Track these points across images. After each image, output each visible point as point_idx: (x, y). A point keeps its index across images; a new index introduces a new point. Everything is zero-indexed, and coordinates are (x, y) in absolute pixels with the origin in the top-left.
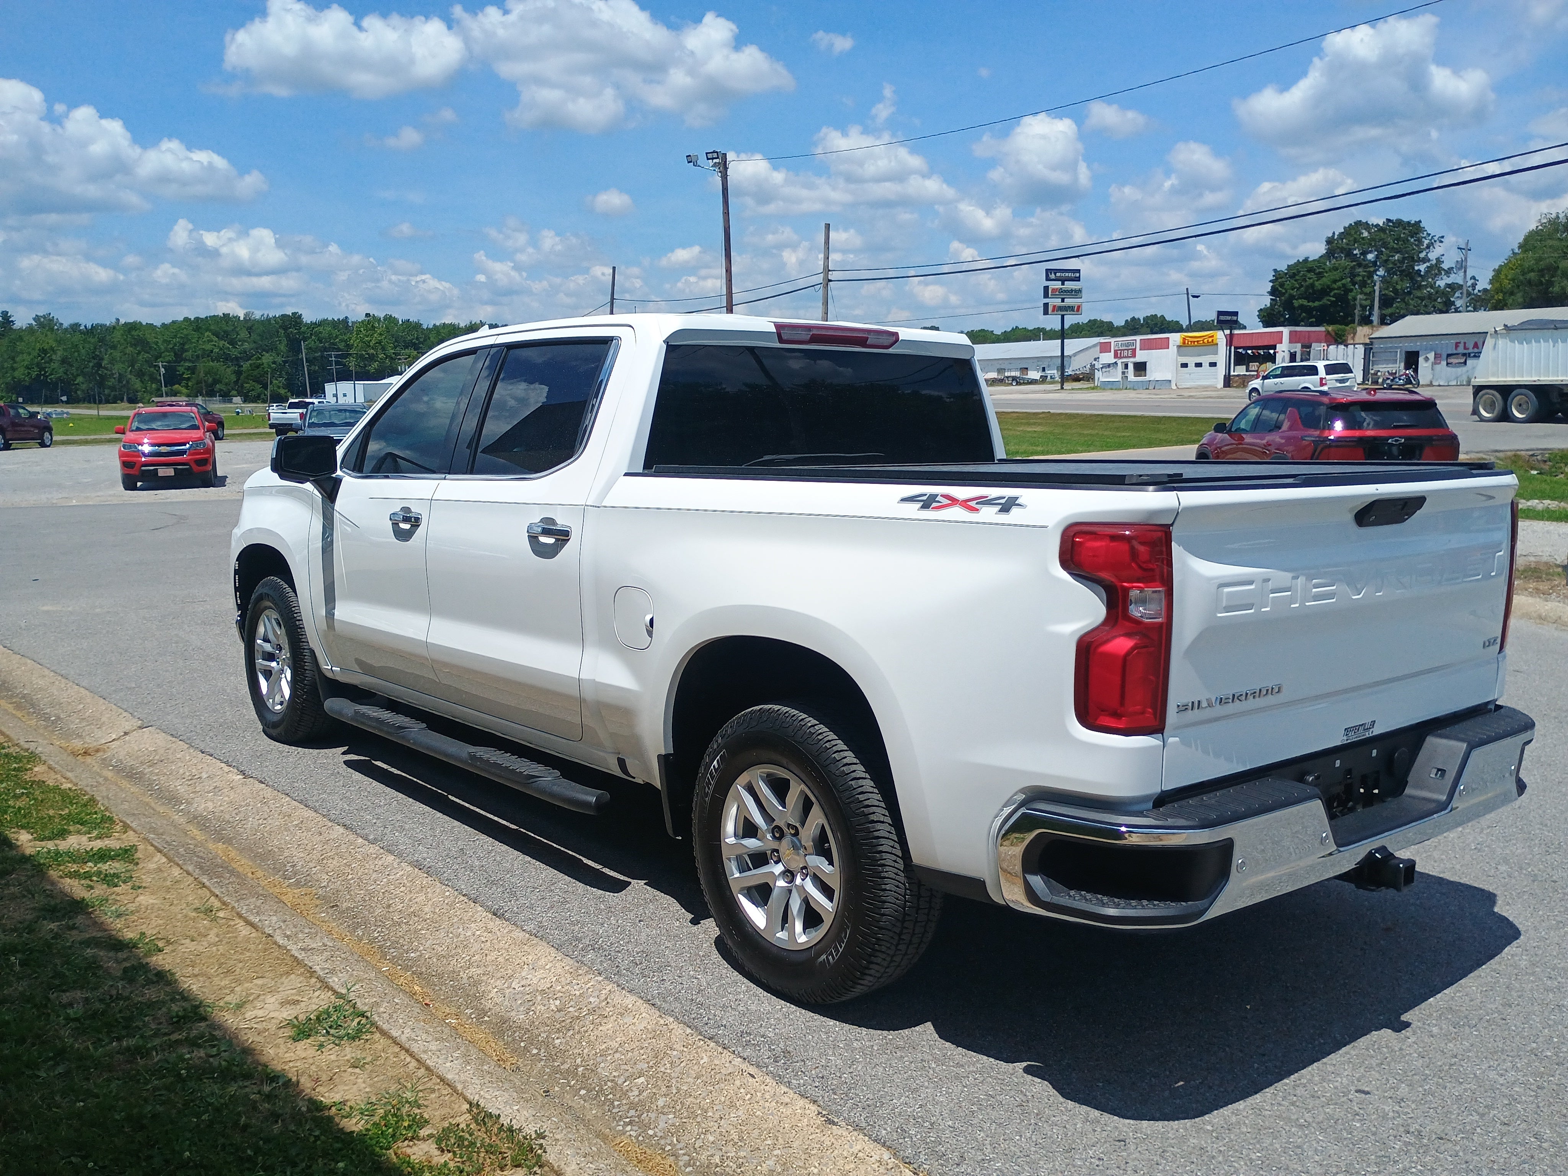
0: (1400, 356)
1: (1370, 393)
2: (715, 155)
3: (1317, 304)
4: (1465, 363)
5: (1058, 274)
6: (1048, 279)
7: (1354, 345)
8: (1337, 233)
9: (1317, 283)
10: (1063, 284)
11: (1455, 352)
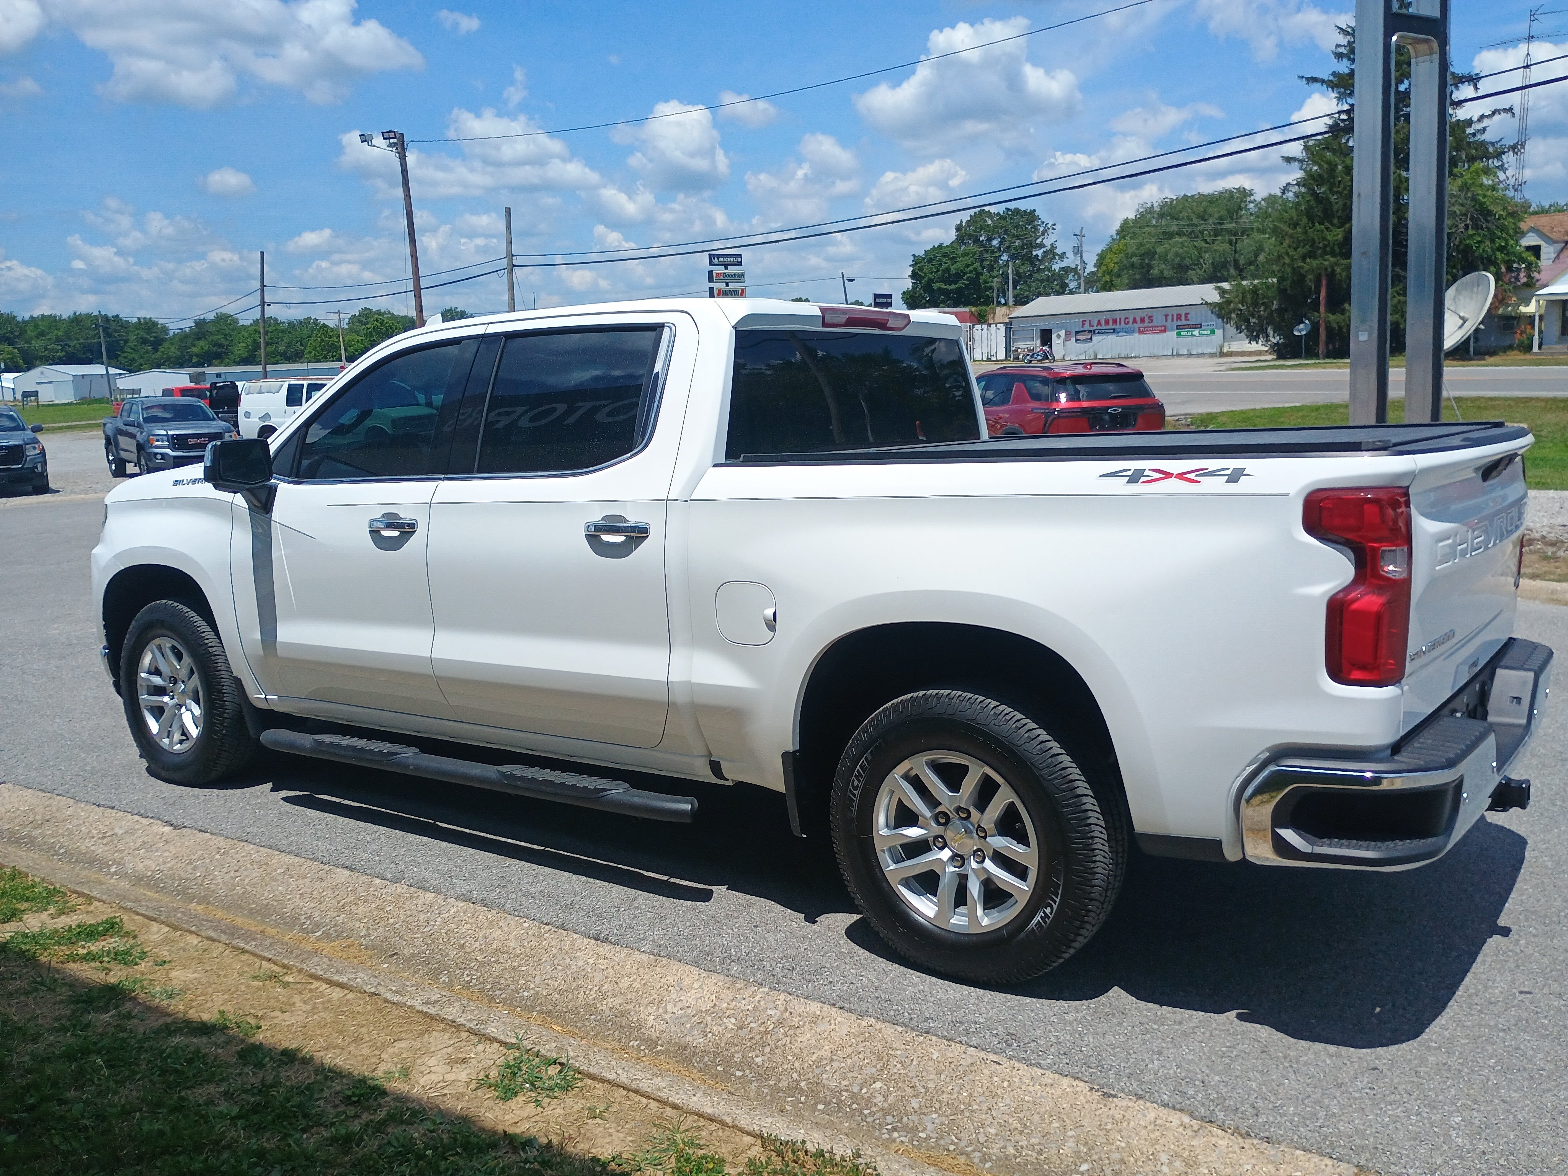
0: (1036, 335)
1: (1085, 367)
2: (392, 135)
3: (953, 287)
4: (1091, 339)
5: (721, 259)
6: (711, 264)
7: (996, 324)
8: (964, 222)
9: (952, 268)
10: (726, 269)
11: (1082, 329)
